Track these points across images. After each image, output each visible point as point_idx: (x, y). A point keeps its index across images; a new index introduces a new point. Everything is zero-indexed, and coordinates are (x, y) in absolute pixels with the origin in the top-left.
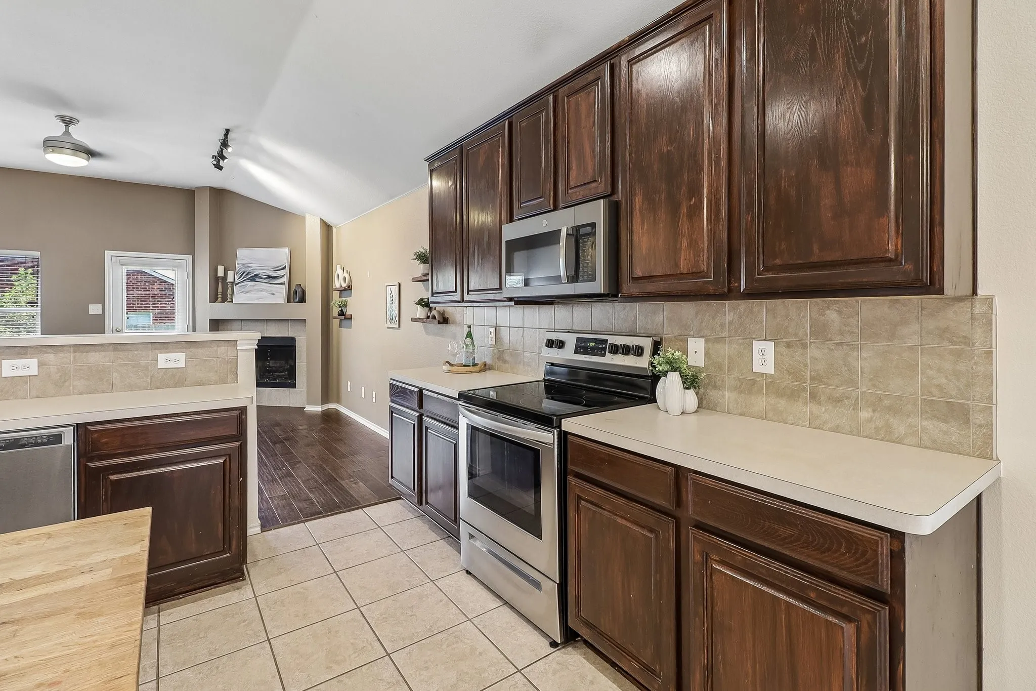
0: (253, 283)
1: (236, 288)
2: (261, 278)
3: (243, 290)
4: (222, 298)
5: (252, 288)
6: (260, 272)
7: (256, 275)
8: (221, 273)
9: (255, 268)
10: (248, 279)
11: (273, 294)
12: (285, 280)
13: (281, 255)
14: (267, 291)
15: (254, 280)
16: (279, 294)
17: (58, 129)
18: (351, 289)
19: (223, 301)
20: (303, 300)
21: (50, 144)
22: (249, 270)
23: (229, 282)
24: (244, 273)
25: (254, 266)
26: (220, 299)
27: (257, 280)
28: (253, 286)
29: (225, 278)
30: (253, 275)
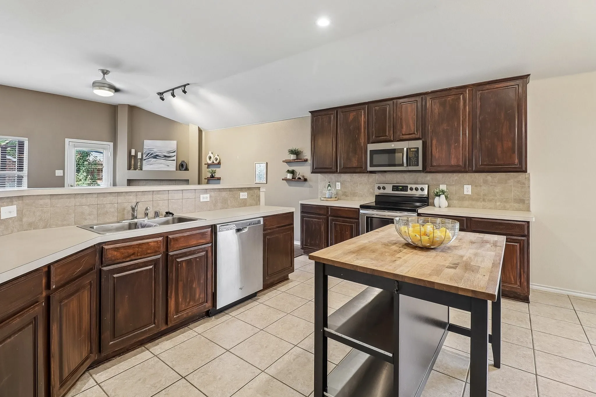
0: (155, 160)
1: (144, 162)
2: (160, 157)
3: (149, 163)
4: (134, 167)
5: (154, 162)
6: (160, 154)
7: (157, 155)
8: (133, 153)
9: (156, 151)
10: (152, 157)
11: (168, 166)
12: (175, 158)
13: (172, 145)
14: (164, 164)
15: (156, 158)
16: (172, 166)
17: (99, 77)
18: (220, 164)
19: (135, 169)
20: (187, 169)
21: (96, 85)
22: (152, 152)
23: (139, 159)
24: (149, 154)
25: (155, 150)
26: (132, 168)
27: (158, 158)
28: (155, 161)
29: (136, 156)
30: (155, 155)
